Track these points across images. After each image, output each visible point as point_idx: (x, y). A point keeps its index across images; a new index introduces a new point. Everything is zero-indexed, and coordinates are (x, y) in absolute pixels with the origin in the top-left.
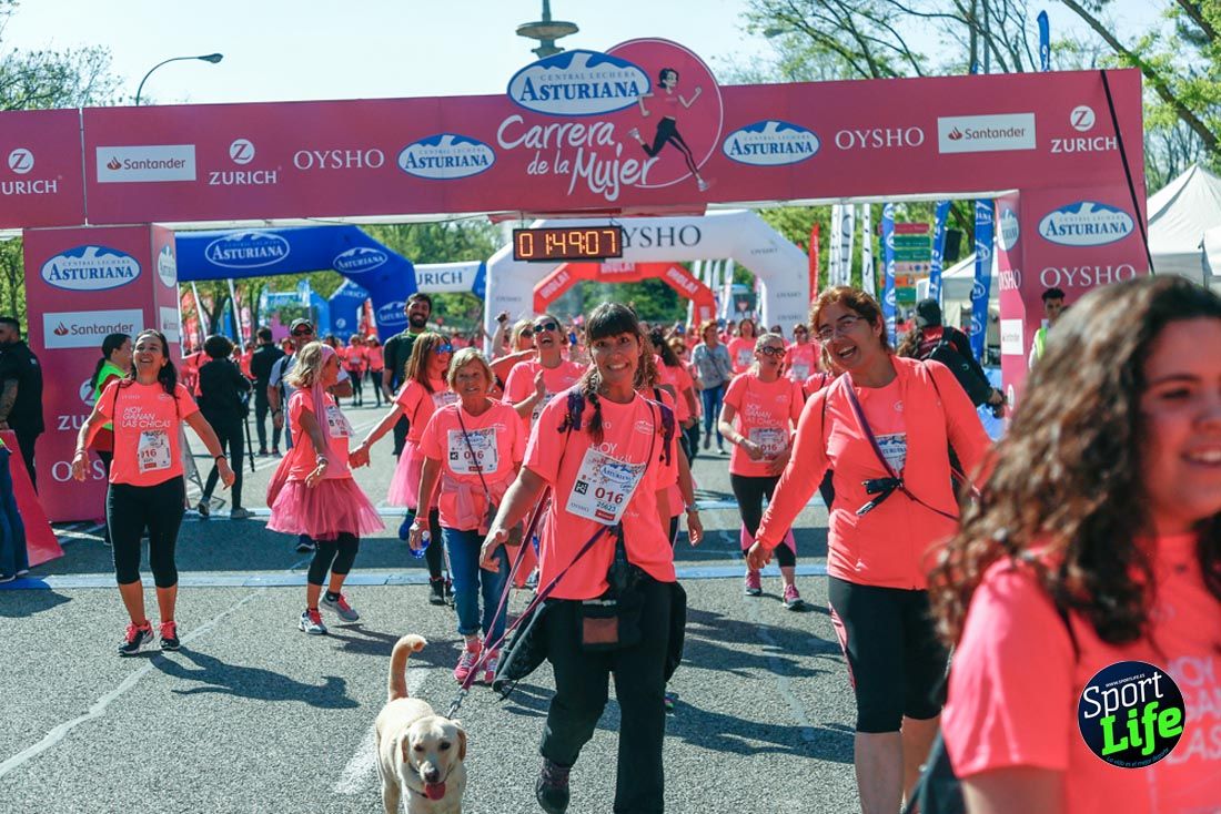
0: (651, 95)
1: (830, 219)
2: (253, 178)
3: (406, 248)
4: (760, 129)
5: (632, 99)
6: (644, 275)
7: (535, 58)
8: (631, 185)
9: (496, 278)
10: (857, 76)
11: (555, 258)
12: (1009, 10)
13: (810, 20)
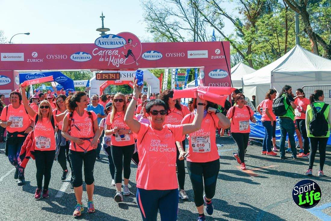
0: (126, 44)
1: (164, 72)
2: (37, 61)
4: (150, 52)
5: (122, 45)
6: (125, 84)
7: (101, 36)
8: (122, 64)
9: (92, 84)
10: (170, 41)
11: (105, 79)
12: (202, 28)
13: (160, 29)
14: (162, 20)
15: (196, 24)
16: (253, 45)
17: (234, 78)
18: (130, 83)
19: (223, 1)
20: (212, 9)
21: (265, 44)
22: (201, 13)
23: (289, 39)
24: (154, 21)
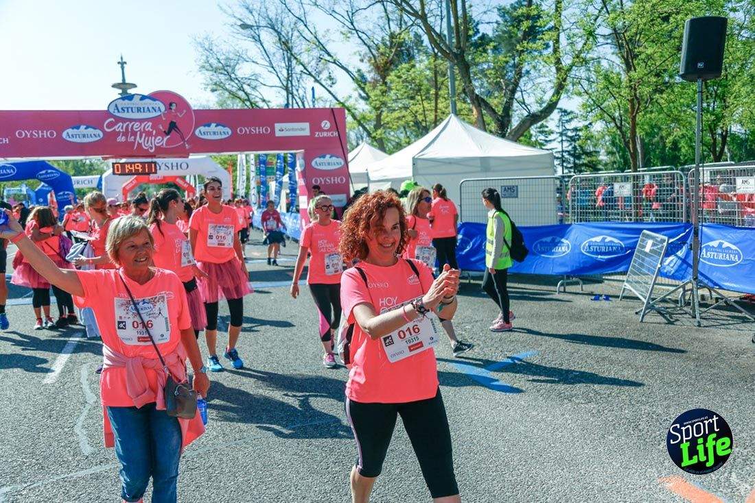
0: (166, 112)
1: (237, 160)
3: (68, 170)
4: (209, 126)
5: (159, 113)
6: (168, 181)
7: (120, 96)
8: (158, 147)
9: (106, 182)
10: (246, 107)
11: (130, 173)
12: (300, 86)
13: (227, 87)
14: (230, 70)
15: (288, 78)
16: (384, 114)
17: (353, 169)
18: (178, 180)
19: (333, 41)
21: (404, 113)
22: (296, 58)
23: (440, 106)
24: (215, 72)
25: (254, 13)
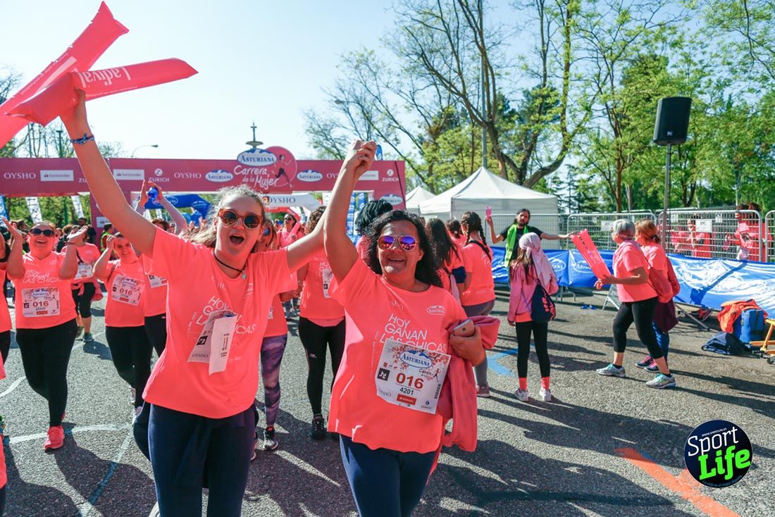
0: (278, 161)
5: (273, 162)
6: (281, 211)
8: (272, 186)
10: (336, 159)
14: (326, 132)
16: (435, 166)
18: (288, 210)
20: (387, 122)
21: (451, 165)
22: (373, 125)
23: (475, 161)
24: (317, 134)
25: (345, 92)
